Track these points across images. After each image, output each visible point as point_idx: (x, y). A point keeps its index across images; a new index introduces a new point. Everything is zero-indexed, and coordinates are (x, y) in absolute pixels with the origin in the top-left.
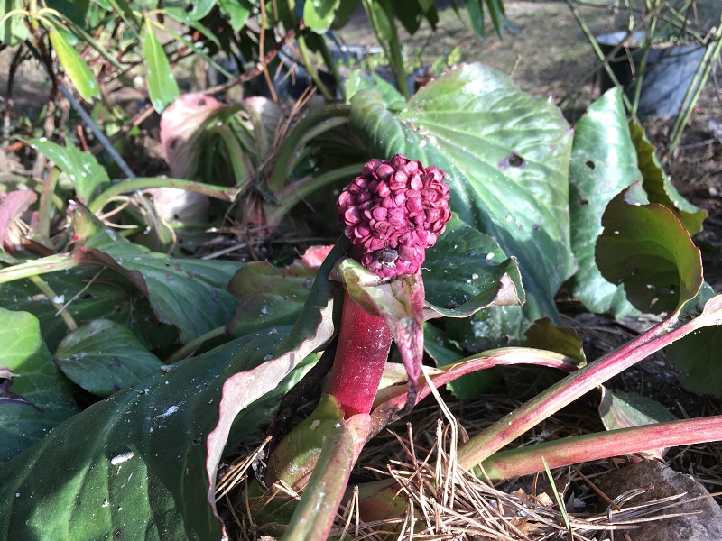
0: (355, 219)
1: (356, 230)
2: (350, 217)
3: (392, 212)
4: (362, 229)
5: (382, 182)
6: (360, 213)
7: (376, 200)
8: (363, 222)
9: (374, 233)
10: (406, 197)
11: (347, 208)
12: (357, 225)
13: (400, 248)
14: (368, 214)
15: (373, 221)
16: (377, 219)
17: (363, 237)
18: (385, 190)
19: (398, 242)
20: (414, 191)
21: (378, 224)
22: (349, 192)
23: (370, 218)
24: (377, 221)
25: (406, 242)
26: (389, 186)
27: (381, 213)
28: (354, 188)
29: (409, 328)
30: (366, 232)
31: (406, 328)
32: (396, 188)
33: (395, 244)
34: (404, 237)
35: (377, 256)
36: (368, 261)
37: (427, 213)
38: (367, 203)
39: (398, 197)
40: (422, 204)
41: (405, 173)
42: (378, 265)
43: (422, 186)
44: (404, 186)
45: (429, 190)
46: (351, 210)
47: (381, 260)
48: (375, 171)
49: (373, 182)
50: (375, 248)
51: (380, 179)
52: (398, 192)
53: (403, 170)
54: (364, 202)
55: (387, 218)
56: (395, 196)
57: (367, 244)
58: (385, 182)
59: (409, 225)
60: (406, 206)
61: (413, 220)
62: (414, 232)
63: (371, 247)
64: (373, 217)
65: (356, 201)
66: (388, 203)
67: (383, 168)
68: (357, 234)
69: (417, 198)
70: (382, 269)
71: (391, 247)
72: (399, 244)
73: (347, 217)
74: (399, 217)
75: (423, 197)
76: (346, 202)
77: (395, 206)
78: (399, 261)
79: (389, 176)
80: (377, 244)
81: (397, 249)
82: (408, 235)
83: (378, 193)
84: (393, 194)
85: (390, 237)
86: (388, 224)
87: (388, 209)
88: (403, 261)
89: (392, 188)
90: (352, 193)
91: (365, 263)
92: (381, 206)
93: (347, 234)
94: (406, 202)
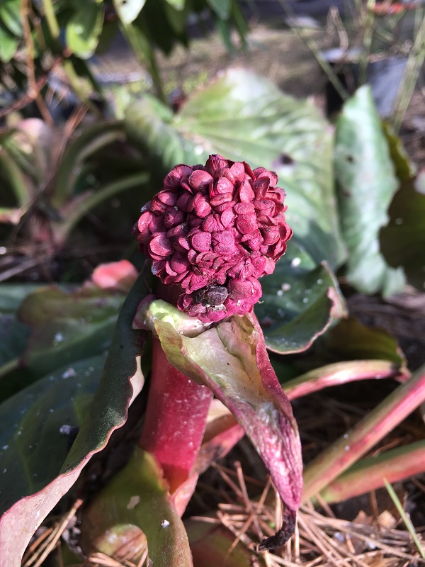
0: (165, 251)
1: (167, 266)
2: (157, 248)
3: (219, 237)
4: (176, 264)
5: (199, 196)
6: (171, 242)
7: (192, 222)
8: (176, 254)
9: (193, 268)
10: (235, 213)
11: (150, 236)
12: (169, 258)
13: (230, 283)
14: (184, 243)
15: (193, 253)
16: (199, 249)
17: (179, 275)
18: (203, 207)
19: (227, 275)
20: (245, 204)
21: (200, 256)
22: (151, 212)
23: (187, 248)
24: (198, 253)
25: (238, 276)
26: (209, 200)
27: (203, 240)
28: (157, 207)
29: (275, 426)
30: (182, 267)
31: (270, 425)
32: (219, 202)
33: (222, 279)
34: (236, 269)
35: (199, 297)
36: (186, 304)
37: (263, 233)
38: (179, 228)
39: (223, 215)
40: (258, 222)
41: (230, 180)
42: (201, 309)
43: (253, 196)
44: (230, 199)
45: (265, 200)
46: (158, 238)
47: (205, 303)
48: (187, 182)
49: (185, 197)
50: (196, 288)
51: (195, 192)
52: (223, 208)
53: (225, 176)
54: (175, 225)
55: (212, 246)
56: (220, 214)
57: (185, 284)
58: (203, 195)
59: (241, 253)
60: (235, 226)
61: (246, 245)
62: (249, 261)
63: (190, 287)
64: (191, 247)
65: (162, 224)
66: (211, 224)
67: (197, 176)
68: (169, 271)
69: (250, 214)
70: (207, 313)
71: (217, 284)
72: (229, 278)
73: (153, 249)
74: (229, 243)
75: (258, 211)
76: (149, 227)
77: (222, 228)
78: (230, 302)
79: (207, 186)
80: (198, 282)
81: (226, 285)
82: (241, 266)
83: (194, 212)
84: (216, 212)
85: (217, 271)
86: (215, 255)
87: (212, 233)
88: (235, 301)
89: (214, 203)
90: (156, 214)
91: (182, 307)
92: (202, 229)
93: (155, 272)
94: (236, 221)
